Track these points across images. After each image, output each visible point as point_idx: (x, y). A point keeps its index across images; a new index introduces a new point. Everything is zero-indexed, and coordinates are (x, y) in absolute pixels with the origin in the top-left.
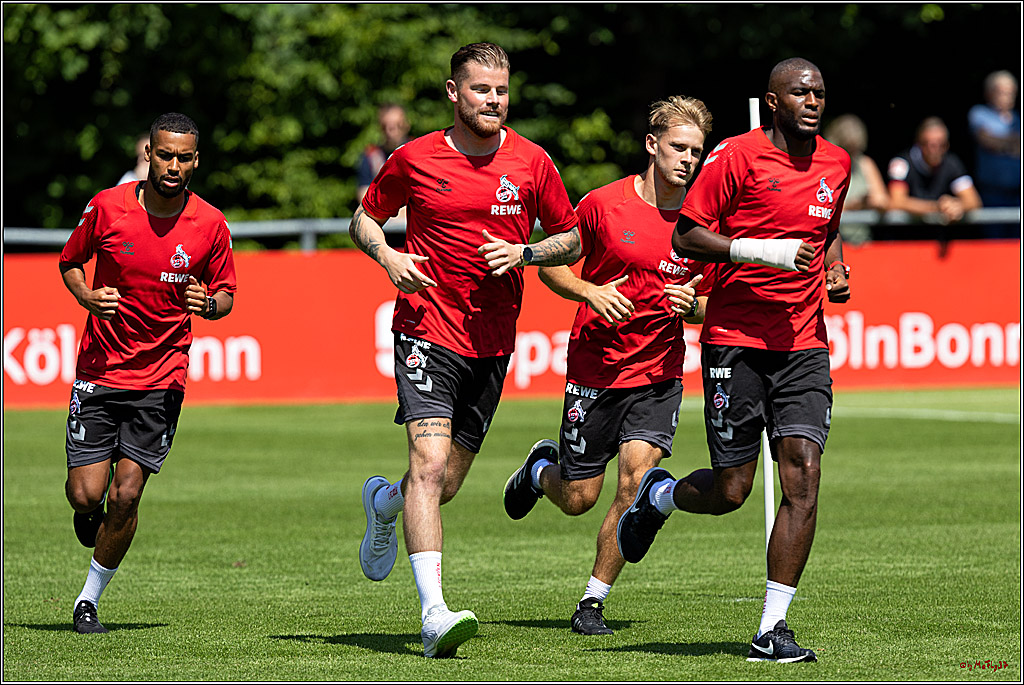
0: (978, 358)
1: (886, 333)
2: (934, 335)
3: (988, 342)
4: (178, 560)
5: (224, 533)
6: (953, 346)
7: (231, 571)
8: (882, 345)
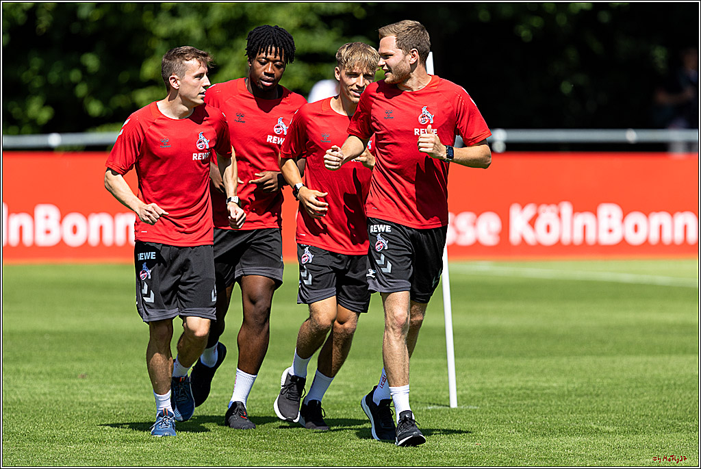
0: (654, 238)
2: (623, 221)
3: (661, 227)
4: (41, 373)
5: (80, 354)
7: (76, 381)
8: (585, 227)
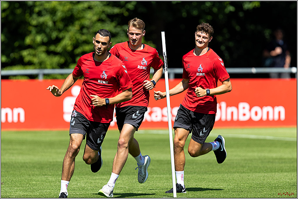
0: (265, 118)
1: (234, 109)
2: (250, 110)
3: (268, 113)
6: (256, 114)
8: (232, 113)
